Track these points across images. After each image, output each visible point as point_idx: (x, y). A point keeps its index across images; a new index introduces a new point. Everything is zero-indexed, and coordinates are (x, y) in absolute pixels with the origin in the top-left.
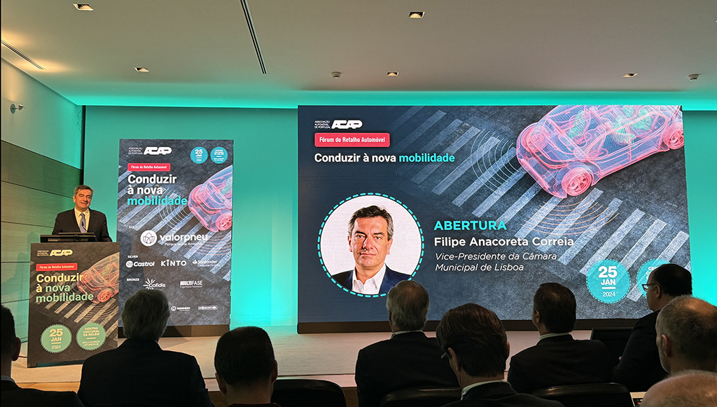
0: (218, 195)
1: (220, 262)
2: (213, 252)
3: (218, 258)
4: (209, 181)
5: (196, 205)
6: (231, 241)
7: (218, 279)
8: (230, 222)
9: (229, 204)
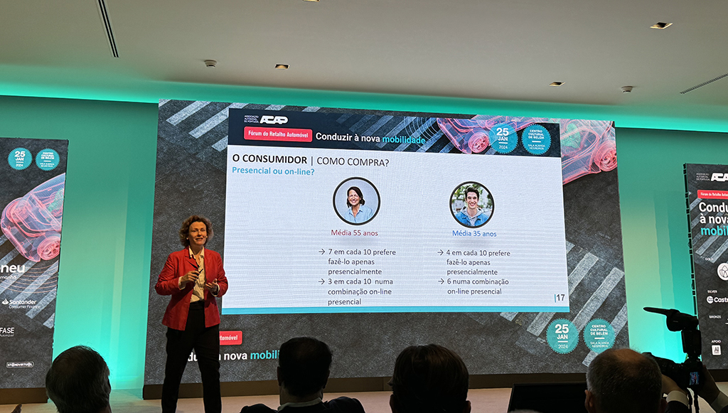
0: (42, 211)
1: (40, 303)
2: (32, 289)
3: (37, 297)
4: (32, 193)
5: (12, 224)
6: (57, 274)
7: (37, 325)
8: (58, 249)
9: (57, 224)
